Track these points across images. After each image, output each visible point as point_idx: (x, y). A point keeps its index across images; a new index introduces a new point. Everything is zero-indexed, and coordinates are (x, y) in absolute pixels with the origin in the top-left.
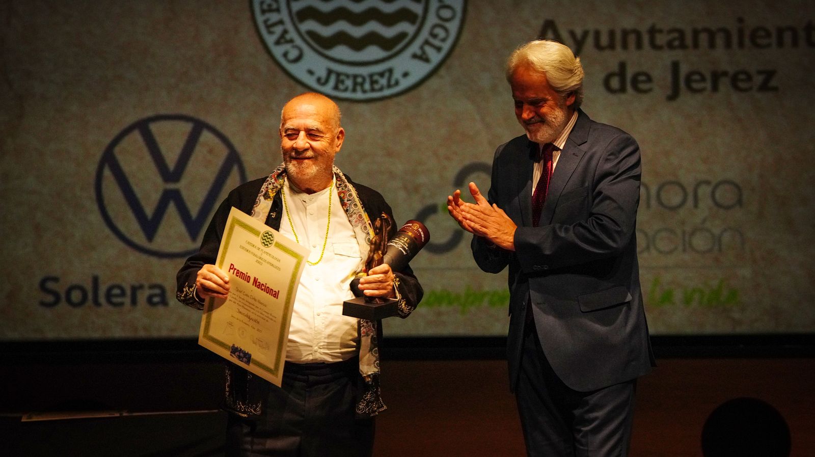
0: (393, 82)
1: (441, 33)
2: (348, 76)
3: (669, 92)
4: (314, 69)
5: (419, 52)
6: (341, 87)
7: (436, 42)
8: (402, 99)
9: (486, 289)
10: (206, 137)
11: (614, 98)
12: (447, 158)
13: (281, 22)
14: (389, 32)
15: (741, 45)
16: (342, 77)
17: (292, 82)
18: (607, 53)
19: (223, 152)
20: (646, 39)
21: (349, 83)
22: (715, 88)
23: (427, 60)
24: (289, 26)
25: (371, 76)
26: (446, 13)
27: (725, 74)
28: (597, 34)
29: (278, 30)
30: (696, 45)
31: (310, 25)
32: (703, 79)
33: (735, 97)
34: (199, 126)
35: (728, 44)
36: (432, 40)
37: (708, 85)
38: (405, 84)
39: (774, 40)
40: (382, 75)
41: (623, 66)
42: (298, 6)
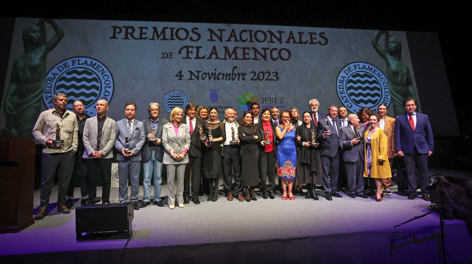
15: (220, 108)
24: (167, 106)
26: (186, 104)
31: (170, 106)
35: (219, 108)
39: (224, 108)
42: (168, 104)
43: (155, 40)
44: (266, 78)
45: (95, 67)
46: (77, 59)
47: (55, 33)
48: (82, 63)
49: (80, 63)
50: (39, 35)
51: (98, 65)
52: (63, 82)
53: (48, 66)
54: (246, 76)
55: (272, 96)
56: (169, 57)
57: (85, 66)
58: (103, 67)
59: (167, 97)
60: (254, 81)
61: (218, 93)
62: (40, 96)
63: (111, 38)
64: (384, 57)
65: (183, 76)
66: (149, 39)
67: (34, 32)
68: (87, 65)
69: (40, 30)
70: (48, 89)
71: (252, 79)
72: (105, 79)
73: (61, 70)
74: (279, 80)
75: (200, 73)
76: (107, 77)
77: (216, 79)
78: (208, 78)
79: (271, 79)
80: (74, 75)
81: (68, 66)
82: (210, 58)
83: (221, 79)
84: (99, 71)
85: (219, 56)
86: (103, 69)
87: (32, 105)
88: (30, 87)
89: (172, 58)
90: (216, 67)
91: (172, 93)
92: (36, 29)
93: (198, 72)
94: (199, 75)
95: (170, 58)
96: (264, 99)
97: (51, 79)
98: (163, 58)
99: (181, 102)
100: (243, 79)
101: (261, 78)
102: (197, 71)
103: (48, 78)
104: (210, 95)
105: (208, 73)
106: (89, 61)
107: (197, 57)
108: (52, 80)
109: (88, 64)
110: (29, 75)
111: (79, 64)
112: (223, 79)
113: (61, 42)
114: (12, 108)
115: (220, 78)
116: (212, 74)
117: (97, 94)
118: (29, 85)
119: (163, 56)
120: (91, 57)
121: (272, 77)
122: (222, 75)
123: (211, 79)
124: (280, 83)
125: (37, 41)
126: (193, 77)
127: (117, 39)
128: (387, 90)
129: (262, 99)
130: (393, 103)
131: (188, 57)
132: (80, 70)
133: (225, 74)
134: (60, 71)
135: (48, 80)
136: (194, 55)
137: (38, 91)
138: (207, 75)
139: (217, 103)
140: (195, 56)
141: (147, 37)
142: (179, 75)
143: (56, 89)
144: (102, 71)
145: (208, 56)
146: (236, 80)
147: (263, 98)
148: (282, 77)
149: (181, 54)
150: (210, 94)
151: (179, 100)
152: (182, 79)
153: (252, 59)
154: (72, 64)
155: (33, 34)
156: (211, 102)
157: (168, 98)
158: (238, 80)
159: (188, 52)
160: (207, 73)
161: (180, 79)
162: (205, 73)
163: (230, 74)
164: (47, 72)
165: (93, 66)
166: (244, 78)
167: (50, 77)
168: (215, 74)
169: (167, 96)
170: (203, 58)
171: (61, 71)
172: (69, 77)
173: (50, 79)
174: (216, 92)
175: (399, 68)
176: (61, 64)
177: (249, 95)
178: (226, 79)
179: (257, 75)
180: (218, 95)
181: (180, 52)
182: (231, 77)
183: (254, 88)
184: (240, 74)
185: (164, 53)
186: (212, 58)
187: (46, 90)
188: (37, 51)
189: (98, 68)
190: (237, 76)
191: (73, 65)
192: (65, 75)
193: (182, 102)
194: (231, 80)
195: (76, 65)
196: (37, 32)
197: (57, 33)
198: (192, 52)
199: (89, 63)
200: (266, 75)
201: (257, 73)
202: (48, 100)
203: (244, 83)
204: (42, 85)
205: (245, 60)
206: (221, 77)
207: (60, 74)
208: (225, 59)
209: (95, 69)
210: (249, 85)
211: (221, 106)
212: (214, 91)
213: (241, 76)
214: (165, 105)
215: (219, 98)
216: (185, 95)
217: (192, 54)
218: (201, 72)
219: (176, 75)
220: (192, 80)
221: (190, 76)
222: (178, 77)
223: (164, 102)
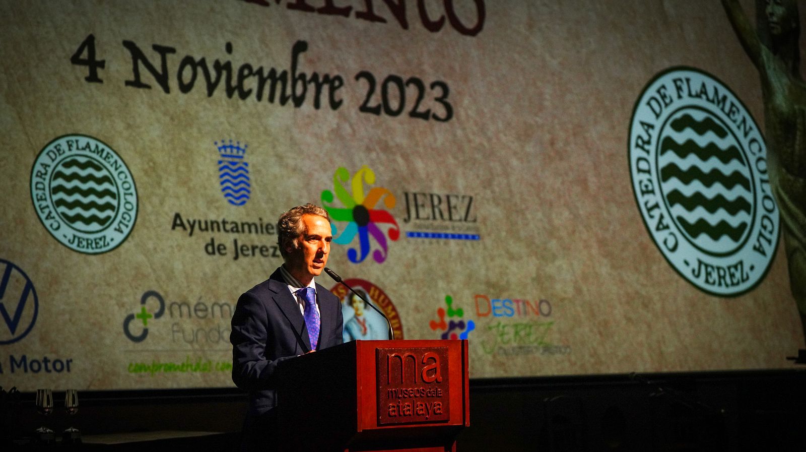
0: (106, 243)
1: (128, 218)
2: (84, 239)
3: (234, 255)
4: (66, 234)
5: (117, 228)
6: (81, 245)
7: (126, 222)
8: (111, 253)
9: (162, 362)
10: (14, 272)
11: (210, 258)
12: (136, 288)
13: (47, 207)
14: (102, 215)
15: (262, 232)
16: (81, 240)
17: (56, 242)
18: (205, 233)
19: (25, 282)
20: (221, 226)
21: (85, 243)
22: (253, 254)
23: (122, 232)
24: (52, 209)
25: (95, 240)
26: (129, 206)
27: (257, 247)
28: (200, 222)
29: (47, 211)
30: (243, 231)
31: (62, 209)
32: (248, 249)
33: (263, 259)
34: (10, 266)
35: (257, 232)
36: (123, 221)
37: (250, 252)
38: (112, 245)
40: (100, 239)
41: (213, 240)
42: (56, 197)
44: (409, 107)
54: (343, 89)
55: (437, 190)
59: (45, 166)
60: (372, 117)
61: (247, 158)
64: (754, 57)
71: (364, 108)
74: (454, 119)
75: (169, 56)
77: (236, 94)
78: (205, 84)
79: (428, 111)
83: (253, 96)
90: (229, 37)
91: (63, 142)
93: (162, 51)
94: (169, 64)
96: (411, 197)
99: (107, 192)
100: (335, 105)
101: (394, 105)
102: (156, 48)
104: (221, 169)
105: (203, 63)
112: (259, 97)
115: (250, 91)
116: (217, 65)
121: (429, 103)
122: (257, 77)
123: (216, 93)
124: (459, 132)
126: (146, 76)
128: (768, 188)
129: (404, 198)
130: (785, 239)
133: (266, 73)
138: (200, 70)
139: (247, 204)
142: (85, 55)
146: (307, 106)
147: (406, 195)
148: (464, 107)
150: (220, 162)
151: (99, 181)
152: (101, 81)
153: (359, 15)
156: (225, 201)
157: (50, 170)
158: (317, 105)
160: (197, 58)
161: (93, 78)
162: (190, 61)
163: (285, 73)
166: (336, 99)
168: (228, 66)
169: (44, 159)
174: (241, 153)
175: (796, 107)
177: (358, 177)
179: (378, 89)
180: (249, 169)
182: (289, 91)
183: (375, 150)
184: (321, 80)
190: (312, 87)
193: (113, 195)
194: (290, 102)
200: (411, 92)
201: (379, 79)
203: (338, 124)
205: (330, 18)
206: (251, 83)
210: (354, 131)
211: (266, 221)
212: (231, 147)
213: (325, 89)
214: (44, 204)
215: (254, 184)
216: (120, 162)
219: (71, 55)
220: (141, 90)
221: (131, 66)
222: (83, 67)
223: (37, 188)
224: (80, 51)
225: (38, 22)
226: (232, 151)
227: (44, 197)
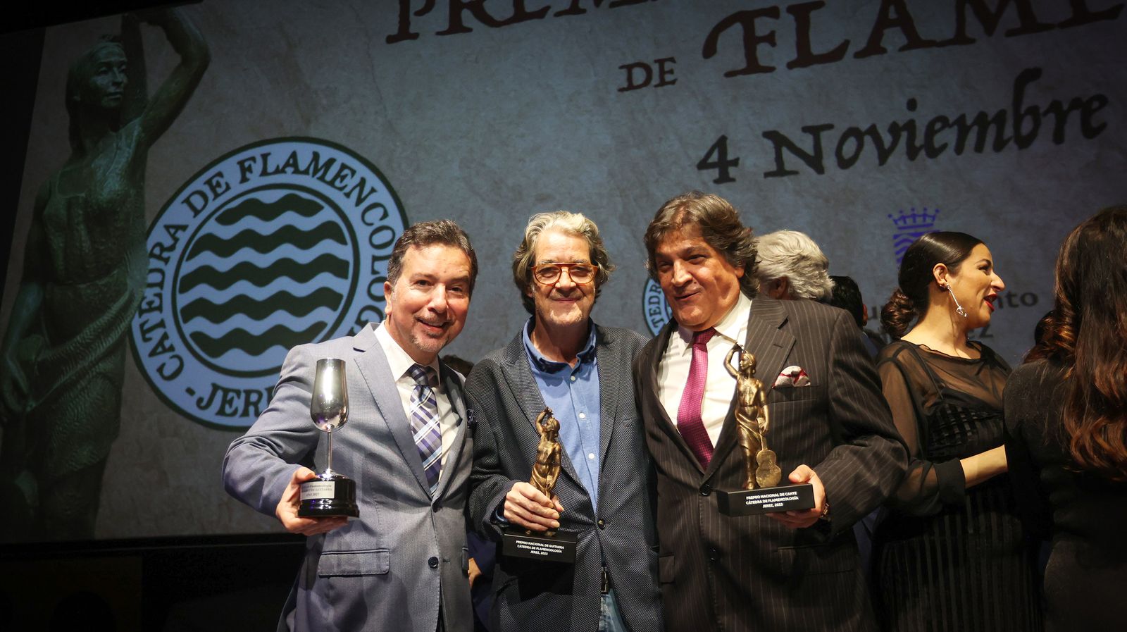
13: (662, 320)
43: (584, 11)
45: (329, 177)
46: (257, 152)
47: (177, 59)
48: (278, 166)
49: (271, 169)
50: (121, 78)
51: (344, 167)
52: (207, 258)
53: (152, 198)
54: (1107, 109)
56: (655, 80)
57: (289, 177)
58: (362, 171)
62: (123, 325)
63: (391, 40)
65: (735, 162)
66: (558, 14)
67: (105, 72)
68: (297, 171)
69: (124, 59)
70: (150, 293)
72: (371, 224)
73: (199, 207)
75: (824, 135)
76: (380, 211)
77: (923, 153)
78: (875, 153)
80: (250, 222)
81: (224, 187)
82: (874, 47)
83: (950, 151)
84: (347, 190)
85: (923, 33)
86: (363, 182)
87: (94, 366)
88: (89, 291)
89: (673, 82)
90: (912, 93)
92: (113, 59)
93: (814, 131)
94: (824, 143)
95: (663, 83)
97: (163, 249)
98: (631, 87)
100: (1090, 132)
102: (806, 129)
103: (154, 247)
104: (897, 245)
105: (873, 131)
106: (305, 153)
107: (805, 58)
108: (165, 255)
109: (302, 167)
110: (86, 245)
111: (264, 173)
112: (959, 149)
113: (197, 92)
114: (23, 384)
115: (944, 146)
116: (895, 130)
117: (340, 296)
118: (83, 286)
119: (630, 79)
120: (313, 133)
122: (956, 127)
123: (891, 159)
125: (113, 104)
127: (417, 42)
131: (753, 67)
132: (270, 197)
133: (969, 121)
134: (192, 214)
135: (152, 255)
136: (786, 50)
137: (115, 308)
138: (868, 140)
140: (793, 56)
141: (547, 8)
142: (715, 157)
143: (182, 291)
144: (357, 189)
145: (860, 43)
146: (1042, 144)
149: (716, 57)
150: (896, 237)
152: (733, 180)
154: (238, 176)
155: (101, 81)
158: (1058, 138)
159: (751, 42)
160: (864, 127)
161: (723, 179)
162: (853, 132)
163: (1001, 113)
164: (148, 224)
165: (319, 174)
166: (1095, 123)
167: (159, 244)
168: (910, 126)
170: (836, 55)
171: (197, 212)
172: (226, 233)
173: (157, 251)
174: (929, 221)
176: (199, 184)
178: (979, 148)
181: (709, 50)
182: (1009, 131)
184: (1065, 107)
185: (629, 68)
186: (883, 51)
187: (144, 298)
188: (115, 145)
189: (343, 178)
190: (1049, 122)
191: (244, 180)
192: (213, 228)
194: (1012, 144)
195: (255, 180)
196: (115, 69)
197: (186, 61)
198: (770, 39)
199: (304, 162)
202: (150, 339)
203: (1098, 155)
204: (129, 281)
206: (946, 137)
207: (193, 223)
208: (961, 38)
209: (331, 183)
212: (914, 216)
213: (1075, 118)
217: (773, 44)
218: (830, 127)
219: (697, 162)
220: (785, 178)
221: (772, 156)
222: (711, 171)
223: (650, 303)
224: (709, 154)
225: (661, 139)
226: (914, 221)
227: (658, 311)
